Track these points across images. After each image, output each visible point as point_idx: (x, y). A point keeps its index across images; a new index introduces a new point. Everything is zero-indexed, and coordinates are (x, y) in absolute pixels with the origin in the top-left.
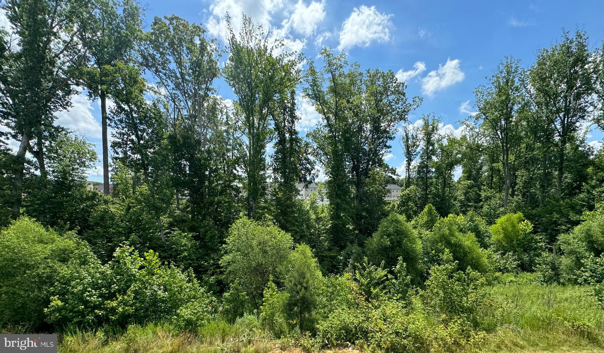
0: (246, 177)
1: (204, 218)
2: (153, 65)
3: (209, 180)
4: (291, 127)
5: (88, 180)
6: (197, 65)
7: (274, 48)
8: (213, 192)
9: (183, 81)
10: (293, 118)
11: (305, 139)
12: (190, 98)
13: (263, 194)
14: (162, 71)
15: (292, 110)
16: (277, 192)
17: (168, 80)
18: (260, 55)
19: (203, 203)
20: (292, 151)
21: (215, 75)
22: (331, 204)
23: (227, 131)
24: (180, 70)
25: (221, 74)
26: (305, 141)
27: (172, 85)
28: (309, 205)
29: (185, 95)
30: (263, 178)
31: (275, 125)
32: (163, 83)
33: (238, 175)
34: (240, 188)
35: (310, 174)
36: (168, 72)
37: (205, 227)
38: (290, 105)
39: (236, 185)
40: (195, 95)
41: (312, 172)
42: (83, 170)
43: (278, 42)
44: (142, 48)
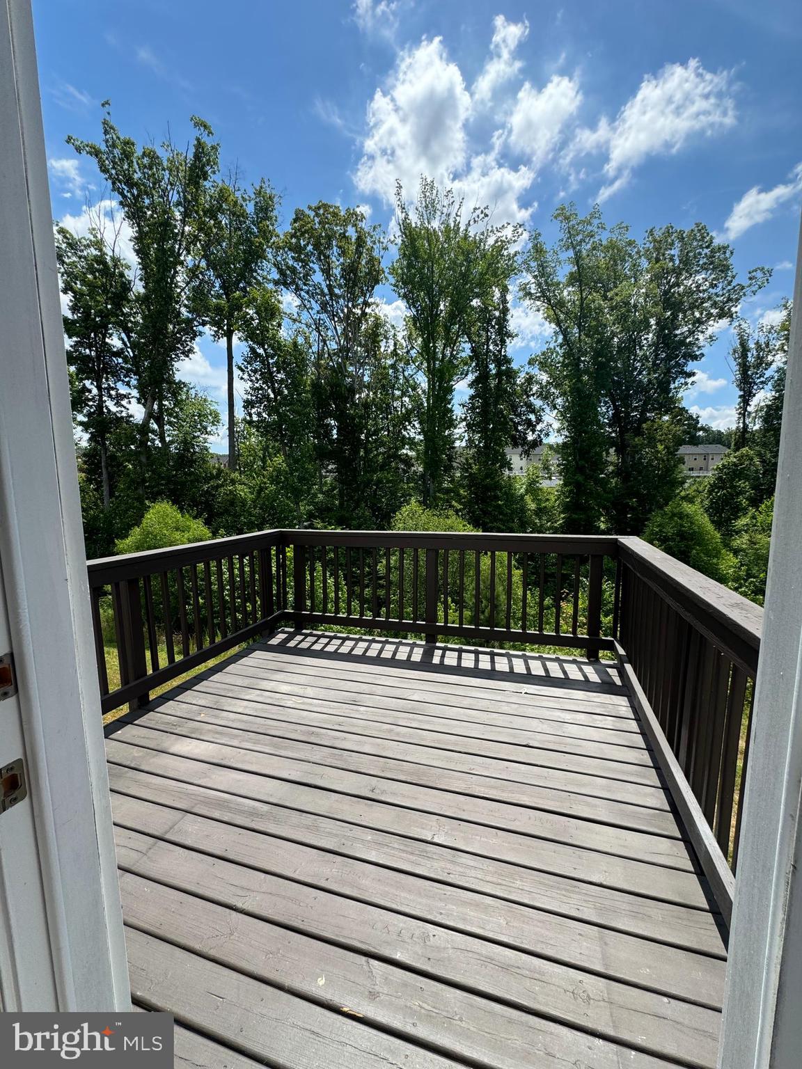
0: (421, 441)
1: (357, 506)
2: (293, 282)
3: (365, 449)
4: (500, 351)
5: (211, 451)
6: (350, 271)
7: (472, 223)
8: (371, 467)
9: (331, 299)
10: (504, 334)
11: (527, 368)
12: (340, 321)
13: (449, 468)
14: (304, 287)
15: (502, 321)
16: (470, 464)
17: (311, 300)
18: (448, 239)
19: (357, 483)
20: (501, 393)
21: (377, 282)
22: (565, 485)
23: (393, 366)
24: (328, 283)
25: (386, 278)
26: (527, 373)
27: (317, 307)
28: (524, 486)
29: (334, 320)
30: (450, 441)
31: (472, 352)
32: (305, 306)
33: (409, 438)
34: (412, 458)
35: (533, 431)
36: (311, 288)
37: (359, 518)
38: (497, 314)
39: (407, 454)
40: (347, 317)
41: (538, 428)
42: (204, 439)
43: (478, 212)
44: (279, 259)
